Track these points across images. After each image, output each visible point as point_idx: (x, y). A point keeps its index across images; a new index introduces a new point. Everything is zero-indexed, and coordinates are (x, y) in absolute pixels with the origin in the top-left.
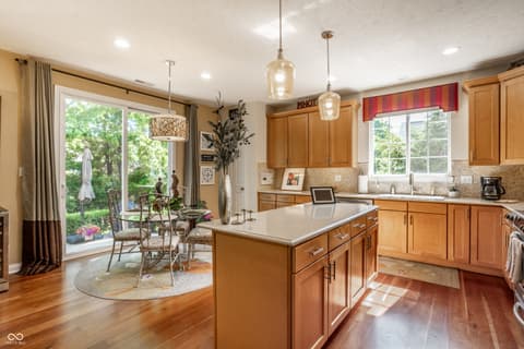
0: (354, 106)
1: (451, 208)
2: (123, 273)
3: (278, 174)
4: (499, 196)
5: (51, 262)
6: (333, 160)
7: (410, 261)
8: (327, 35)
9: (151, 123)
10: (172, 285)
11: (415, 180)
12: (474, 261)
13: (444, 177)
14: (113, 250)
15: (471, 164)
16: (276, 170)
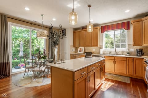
0: (99, 29)
1: (127, 59)
2: (28, 78)
3: (76, 48)
4: (142, 55)
5: (6, 75)
6: (92, 44)
7: (115, 75)
8: (89, 6)
9: (37, 33)
10: (42, 82)
11: (117, 50)
12: (134, 75)
13: (125, 50)
14: (25, 71)
15: (134, 45)
16: (76, 47)
